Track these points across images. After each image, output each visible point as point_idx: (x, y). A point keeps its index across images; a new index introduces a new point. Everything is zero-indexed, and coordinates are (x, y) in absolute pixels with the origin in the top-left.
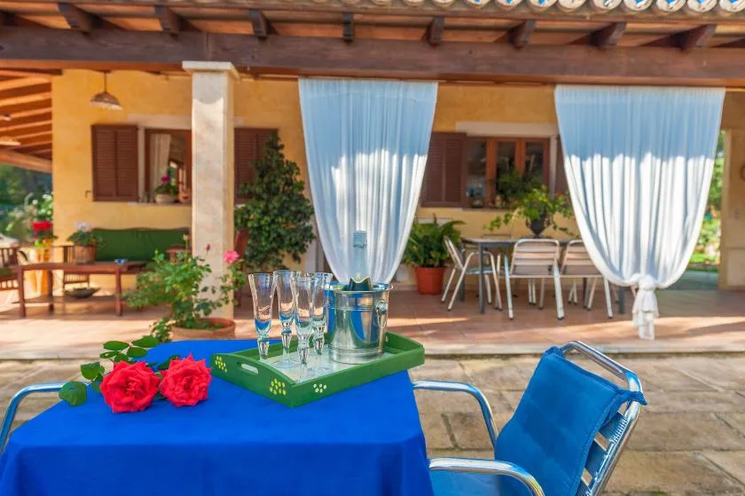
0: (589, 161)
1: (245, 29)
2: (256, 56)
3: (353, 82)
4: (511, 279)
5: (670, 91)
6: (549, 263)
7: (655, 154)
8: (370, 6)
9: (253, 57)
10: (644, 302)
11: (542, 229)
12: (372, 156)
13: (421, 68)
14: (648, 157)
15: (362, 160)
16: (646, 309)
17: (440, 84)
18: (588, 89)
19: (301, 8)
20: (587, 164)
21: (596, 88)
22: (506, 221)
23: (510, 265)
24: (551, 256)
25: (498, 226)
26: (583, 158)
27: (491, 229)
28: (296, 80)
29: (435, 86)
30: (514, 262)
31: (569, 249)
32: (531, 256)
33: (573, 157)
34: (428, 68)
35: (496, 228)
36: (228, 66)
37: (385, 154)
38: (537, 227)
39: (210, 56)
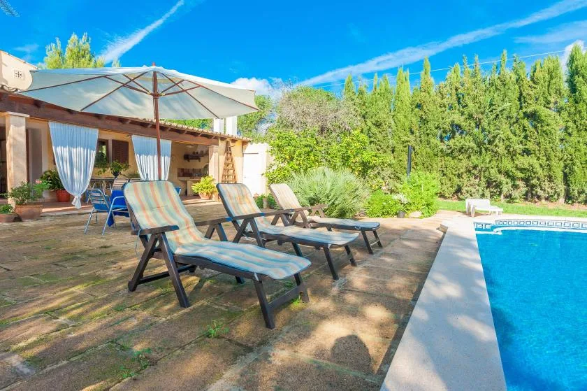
0: (141, 156)
9: (35, 113)
11: (118, 175)
13: (96, 125)
15: (74, 150)
17: (99, 129)
28: (48, 121)
29: (97, 130)
33: (137, 154)
36: (28, 116)
37: (82, 150)
38: (116, 174)
39: (17, 110)
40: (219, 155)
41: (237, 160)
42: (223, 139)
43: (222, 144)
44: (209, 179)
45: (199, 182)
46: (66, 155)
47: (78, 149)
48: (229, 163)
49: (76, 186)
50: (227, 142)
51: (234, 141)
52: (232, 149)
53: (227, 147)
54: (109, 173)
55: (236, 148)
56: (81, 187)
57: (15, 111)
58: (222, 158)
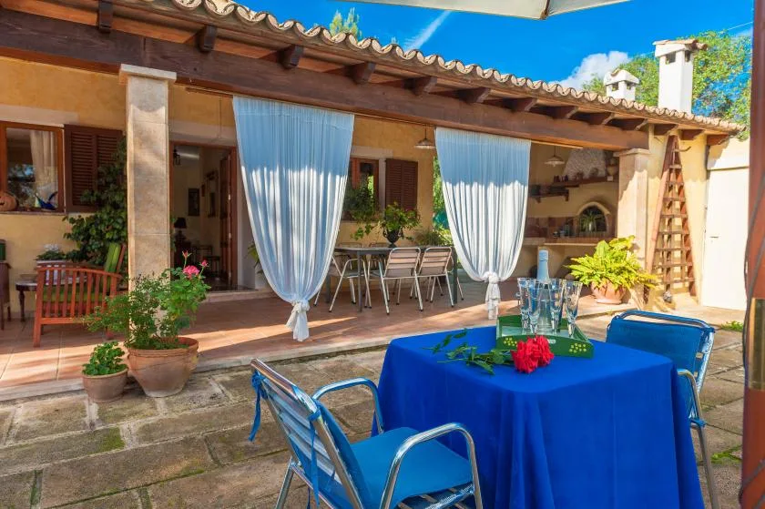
0: (458, 185)
1: (181, 38)
2: (198, 69)
3: (285, 105)
4: (385, 281)
5: (503, 139)
6: (411, 266)
7: (496, 184)
8: (320, 44)
9: (195, 69)
10: (493, 292)
11: (396, 239)
12: (302, 172)
13: (347, 101)
14: (492, 185)
15: (293, 176)
16: (494, 297)
17: (356, 116)
18: (456, 133)
19: (260, 33)
20: (457, 188)
21: (462, 133)
22: (368, 232)
23: (384, 269)
24: (413, 260)
25: (362, 236)
26: (454, 184)
27: (357, 239)
28: (232, 97)
29: (352, 117)
30: (388, 267)
31: (426, 254)
32: (401, 261)
33: (448, 183)
34: (353, 102)
35: (359, 238)
36: (173, 76)
37: (313, 173)
38: (393, 237)
39: (148, 61)
40: (650, 176)
41: (693, 187)
42: (660, 129)
43: (657, 146)
44: (621, 245)
45: (591, 252)
46: (274, 192)
47: (304, 174)
48: (674, 199)
49: (298, 275)
50: (671, 139)
51: (688, 135)
52: (683, 156)
53: (668, 153)
54: (377, 233)
55: (691, 154)
56: (310, 280)
57: (140, 64)
58: (657, 185)
